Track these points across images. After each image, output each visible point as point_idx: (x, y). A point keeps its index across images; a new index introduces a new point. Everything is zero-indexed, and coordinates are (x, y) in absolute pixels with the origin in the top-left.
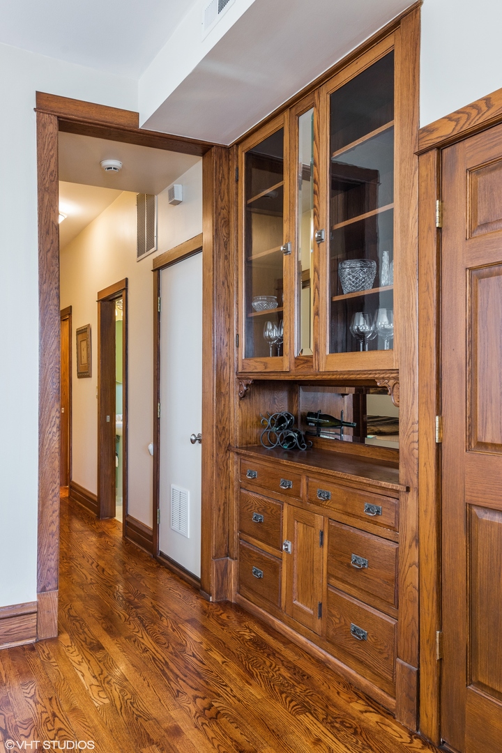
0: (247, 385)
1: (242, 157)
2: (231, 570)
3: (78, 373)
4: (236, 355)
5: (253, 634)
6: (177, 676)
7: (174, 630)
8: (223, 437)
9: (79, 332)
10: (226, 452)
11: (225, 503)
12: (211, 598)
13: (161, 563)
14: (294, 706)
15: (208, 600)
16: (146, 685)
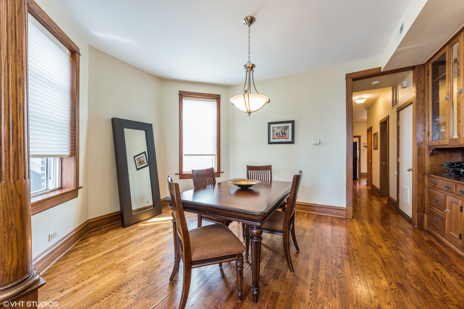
0: (432, 150)
1: (431, 66)
2: (425, 218)
3: (374, 148)
4: (427, 139)
5: (429, 239)
6: (388, 238)
7: (393, 229)
8: (421, 169)
9: (375, 134)
10: (423, 175)
11: (422, 194)
12: (415, 226)
13: (400, 213)
14: (432, 258)
15: (414, 226)
16: (375, 236)
